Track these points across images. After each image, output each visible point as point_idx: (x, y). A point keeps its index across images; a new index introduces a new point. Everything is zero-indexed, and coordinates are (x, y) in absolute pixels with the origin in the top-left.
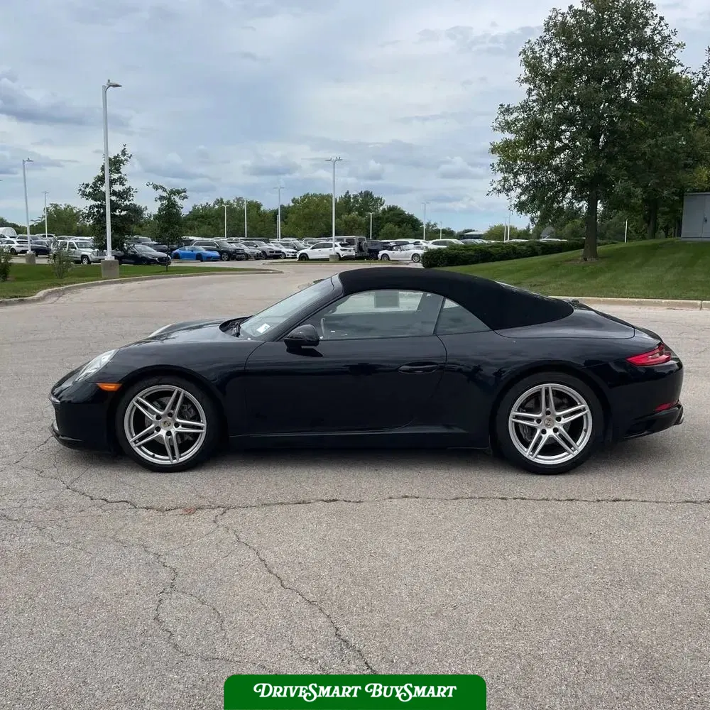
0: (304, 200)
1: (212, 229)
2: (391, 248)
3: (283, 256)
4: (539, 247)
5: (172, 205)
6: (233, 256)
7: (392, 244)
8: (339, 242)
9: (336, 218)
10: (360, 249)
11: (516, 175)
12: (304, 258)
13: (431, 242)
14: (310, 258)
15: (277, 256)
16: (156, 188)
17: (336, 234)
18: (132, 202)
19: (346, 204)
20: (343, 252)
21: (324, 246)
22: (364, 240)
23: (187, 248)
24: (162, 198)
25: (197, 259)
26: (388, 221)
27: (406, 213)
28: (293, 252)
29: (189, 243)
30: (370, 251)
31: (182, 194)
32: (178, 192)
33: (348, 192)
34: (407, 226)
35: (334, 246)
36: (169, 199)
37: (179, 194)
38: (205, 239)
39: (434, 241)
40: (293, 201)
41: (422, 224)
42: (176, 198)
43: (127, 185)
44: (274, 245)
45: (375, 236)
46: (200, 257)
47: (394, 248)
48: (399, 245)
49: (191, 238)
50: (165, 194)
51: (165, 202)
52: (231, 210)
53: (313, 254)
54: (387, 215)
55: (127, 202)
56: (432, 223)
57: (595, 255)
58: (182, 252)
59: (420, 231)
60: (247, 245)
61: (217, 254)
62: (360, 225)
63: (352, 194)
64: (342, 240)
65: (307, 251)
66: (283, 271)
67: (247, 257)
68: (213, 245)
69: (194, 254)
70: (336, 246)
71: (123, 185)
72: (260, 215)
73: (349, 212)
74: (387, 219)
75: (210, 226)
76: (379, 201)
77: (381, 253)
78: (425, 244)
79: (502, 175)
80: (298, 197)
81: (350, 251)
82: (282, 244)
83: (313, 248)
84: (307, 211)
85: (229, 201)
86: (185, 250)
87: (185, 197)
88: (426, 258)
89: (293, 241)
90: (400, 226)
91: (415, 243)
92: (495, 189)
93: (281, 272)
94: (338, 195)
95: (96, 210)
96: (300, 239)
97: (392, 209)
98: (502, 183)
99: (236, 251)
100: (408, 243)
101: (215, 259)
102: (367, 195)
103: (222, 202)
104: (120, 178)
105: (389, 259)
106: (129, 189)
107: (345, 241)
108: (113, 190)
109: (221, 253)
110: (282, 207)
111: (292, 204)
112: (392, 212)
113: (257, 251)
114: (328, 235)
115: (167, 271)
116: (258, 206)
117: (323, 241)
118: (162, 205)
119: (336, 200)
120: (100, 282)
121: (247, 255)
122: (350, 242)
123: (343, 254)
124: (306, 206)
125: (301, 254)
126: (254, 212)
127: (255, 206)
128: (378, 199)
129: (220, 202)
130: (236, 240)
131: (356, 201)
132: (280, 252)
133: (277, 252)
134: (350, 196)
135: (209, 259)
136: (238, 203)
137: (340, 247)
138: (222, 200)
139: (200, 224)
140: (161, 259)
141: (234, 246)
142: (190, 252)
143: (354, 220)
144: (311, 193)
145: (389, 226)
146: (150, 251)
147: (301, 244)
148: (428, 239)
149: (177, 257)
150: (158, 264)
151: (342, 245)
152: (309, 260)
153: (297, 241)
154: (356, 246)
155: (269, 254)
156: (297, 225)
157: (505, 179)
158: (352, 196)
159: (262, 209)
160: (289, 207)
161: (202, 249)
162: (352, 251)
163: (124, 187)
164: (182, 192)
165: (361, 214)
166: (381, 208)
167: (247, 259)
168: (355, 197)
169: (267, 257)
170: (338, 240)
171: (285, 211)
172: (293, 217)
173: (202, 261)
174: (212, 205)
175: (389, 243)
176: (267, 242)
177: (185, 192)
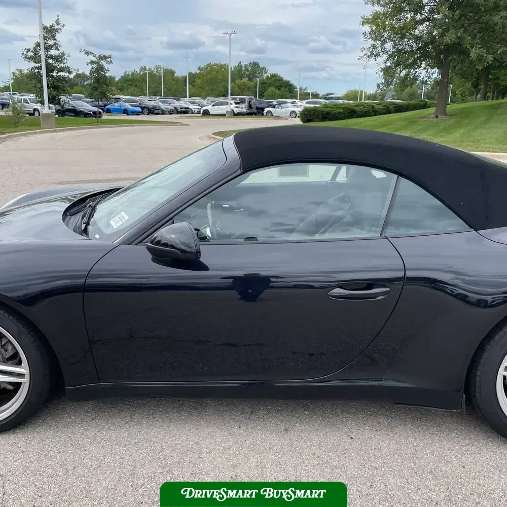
0: (207, 68)
1: (138, 90)
2: (274, 107)
3: (190, 112)
4: (392, 107)
5: (100, 68)
6: (152, 111)
7: (275, 103)
8: (234, 101)
9: (231, 83)
10: (250, 107)
11: (384, 42)
12: (206, 113)
13: (305, 101)
14: (211, 113)
15: (185, 111)
16: (88, 53)
17: (232, 95)
18: (66, 65)
19: (239, 72)
20: (237, 109)
21: (222, 104)
22: (252, 99)
23: (116, 104)
24: (92, 62)
25: (124, 113)
26: (270, 85)
27: (285, 79)
28: (198, 109)
29: (118, 100)
30: (257, 108)
31: (109, 60)
32: (105, 58)
33: (240, 63)
34: (285, 89)
35: (229, 104)
36: (98, 63)
37: (106, 59)
38: (131, 97)
39: (307, 101)
40: (199, 69)
41: (296, 88)
42: (103, 63)
43: (61, 51)
44: (183, 103)
45: (261, 96)
46: (126, 112)
47: (277, 106)
48: (280, 104)
49: (121, 97)
50: (94, 59)
51: (95, 66)
52: (152, 75)
53: (213, 110)
54: (269, 81)
55: (62, 65)
56: (304, 88)
57: (445, 113)
58: (112, 107)
59: (295, 93)
60: (163, 102)
61: (139, 109)
62: (249, 88)
63: (243, 64)
64: (236, 99)
65: (209, 108)
66: (189, 123)
67: (163, 113)
68: (137, 102)
69: (121, 109)
70: (231, 104)
71: (58, 50)
72: (174, 79)
73: (241, 77)
74: (269, 84)
75: (136, 88)
76: (264, 69)
77: (266, 110)
78: (300, 104)
79: (373, 42)
80: (202, 66)
81: (242, 108)
82: (190, 102)
83: (213, 106)
84: (209, 76)
85: (150, 69)
86: (114, 106)
87: (111, 62)
88: (304, 114)
89: (197, 100)
90: (279, 89)
91: (292, 103)
92: (366, 54)
93: (188, 125)
94: (233, 65)
95: (37, 71)
96: (204, 98)
97: (274, 76)
98: (371, 50)
99: (154, 108)
100: (286, 102)
101: (138, 113)
102: (255, 65)
103: (145, 69)
104: (55, 44)
105: (272, 115)
106: (63, 54)
107: (238, 100)
108: (50, 55)
109: (143, 108)
110: (190, 74)
111: (198, 72)
112: (273, 79)
113: (171, 107)
114: (225, 95)
115: (98, 122)
116: (173, 73)
117: (221, 100)
118: (92, 68)
119: (231, 68)
120: (38, 131)
121: (162, 110)
122: (242, 101)
123: (237, 111)
124: (209, 73)
125: (204, 111)
126: (169, 77)
127: (170, 73)
128: (263, 68)
129: (144, 69)
130: (155, 98)
131: (247, 70)
132: (188, 108)
133: (186, 108)
134: (242, 65)
135: (134, 113)
136: (157, 70)
137: (234, 105)
138: (145, 67)
139: (129, 86)
140: (95, 113)
141: (153, 103)
142: (119, 108)
143: (245, 84)
144: (213, 63)
145: (272, 89)
146: (87, 106)
147: (204, 102)
148: (301, 99)
149: (108, 111)
150: (93, 116)
151: (236, 103)
152: (210, 115)
153: (202, 100)
154: (246, 104)
155: (179, 110)
156: (202, 88)
157: (374, 47)
158: (243, 66)
159: (176, 75)
160: (196, 73)
161: (128, 106)
162: (243, 108)
163: (59, 52)
164: (109, 58)
165: (250, 80)
166: (266, 75)
167: (163, 114)
168: (246, 66)
169: (178, 113)
170: (233, 99)
171: (193, 77)
172: (198, 81)
173: (128, 115)
174: (138, 72)
175: (272, 102)
176: (178, 100)
177: (111, 58)
